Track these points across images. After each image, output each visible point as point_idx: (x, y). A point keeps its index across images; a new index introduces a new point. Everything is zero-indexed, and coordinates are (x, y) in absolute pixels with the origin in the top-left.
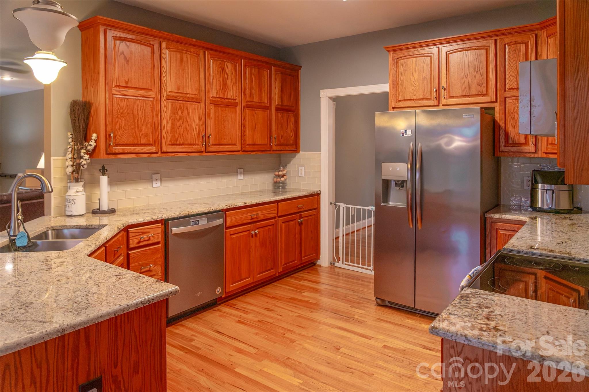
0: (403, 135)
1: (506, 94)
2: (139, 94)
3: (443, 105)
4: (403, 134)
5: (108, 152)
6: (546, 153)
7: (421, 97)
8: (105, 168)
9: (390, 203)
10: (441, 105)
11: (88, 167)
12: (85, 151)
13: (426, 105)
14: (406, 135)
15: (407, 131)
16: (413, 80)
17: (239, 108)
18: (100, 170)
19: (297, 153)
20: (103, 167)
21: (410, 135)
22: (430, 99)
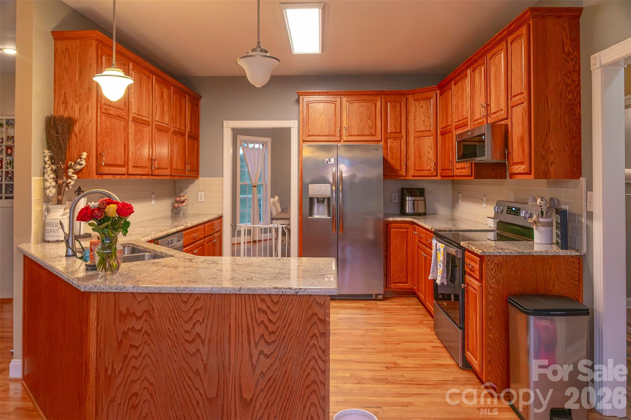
0: (327, 163)
1: (388, 136)
2: (117, 114)
3: (344, 141)
4: (327, 161)
5: (98, 173)
6: (413, 176)
7: (327, 134)
8: (81, 190)
9: (314, 216)
10: (342, 141)
11: (72, 188)
12: (73, 171)
13: (331, 140)
14: (330, 163)
15: (331, 159)
16: (321, 120)
17: (169, 133)
18: (75, 192)
19: (196, 179)
20: (79, 188)
21: (333, 163)
22: (334, 136)
